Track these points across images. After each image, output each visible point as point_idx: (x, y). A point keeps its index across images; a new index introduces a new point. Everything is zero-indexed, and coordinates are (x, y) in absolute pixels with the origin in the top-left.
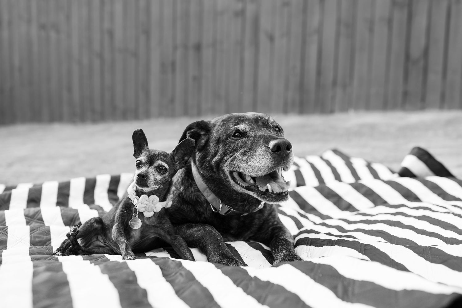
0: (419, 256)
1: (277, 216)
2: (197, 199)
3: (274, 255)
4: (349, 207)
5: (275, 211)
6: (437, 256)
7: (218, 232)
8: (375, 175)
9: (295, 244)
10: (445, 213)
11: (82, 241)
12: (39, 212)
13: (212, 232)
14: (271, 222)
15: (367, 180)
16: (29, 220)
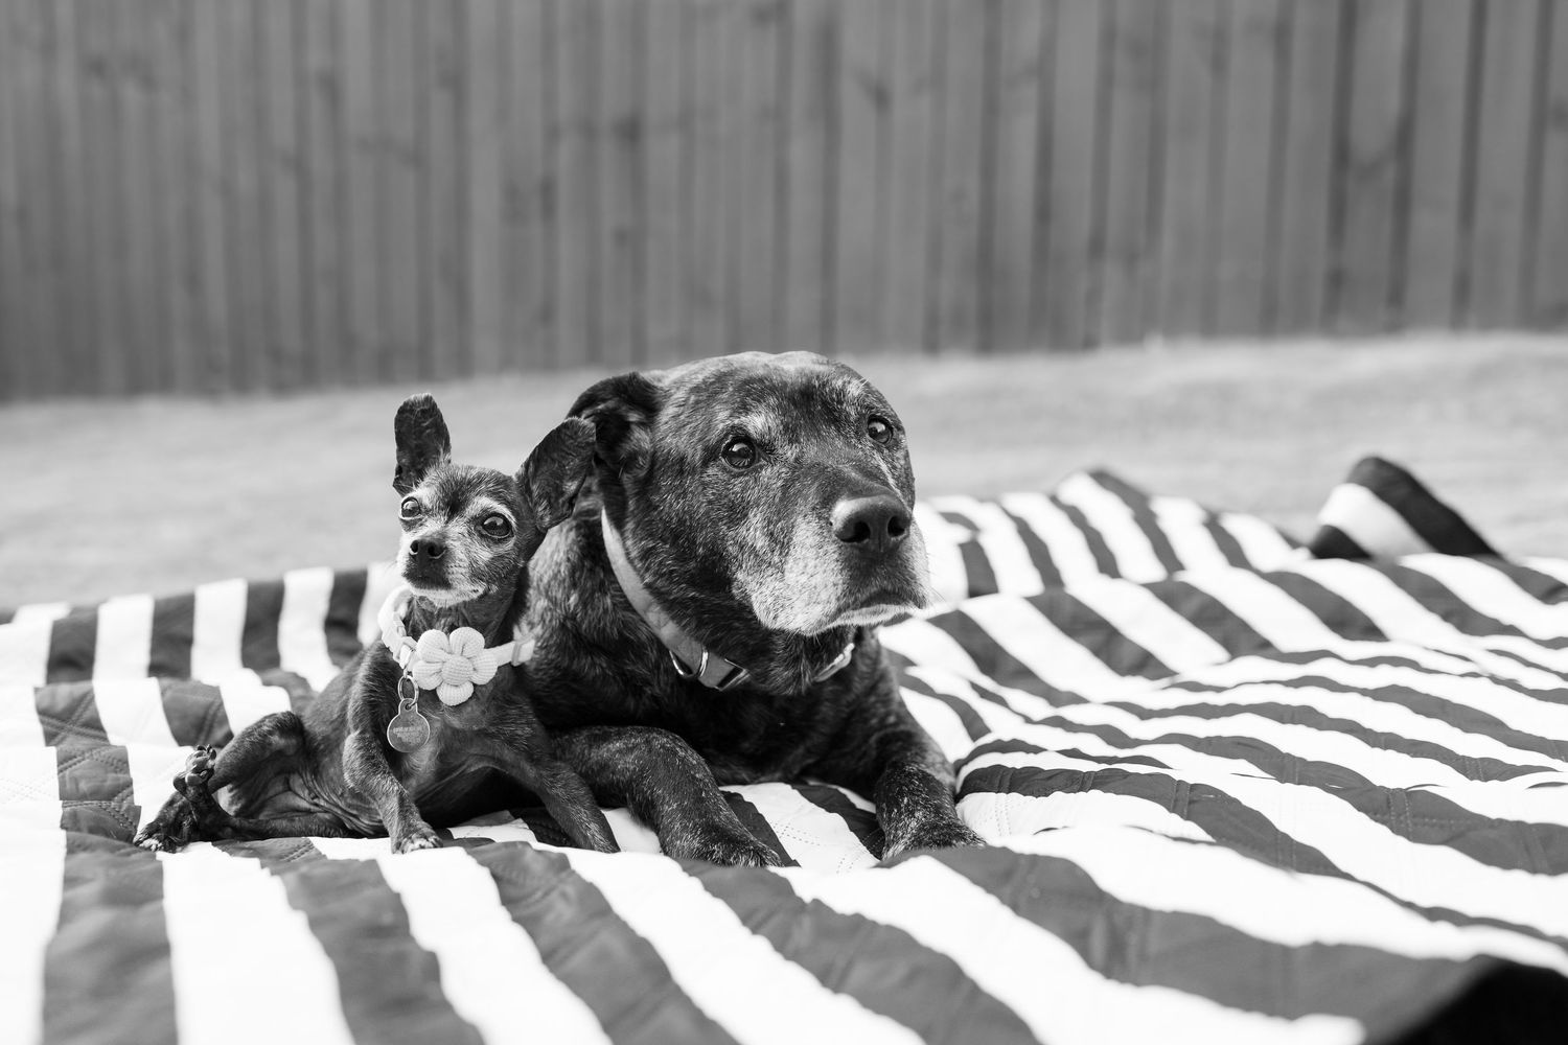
0: (1373, 822)
1: (896, 696)
2: (625, 632)
3: (885, 828)
4: (1145, 664)
5: (891, 680)
6: (1432, 818)
7: (695, 755)
8: (1235, 555)
9: (958, 790)
10: (1463, 676)
11: (234, 796)
12: (88, 698)
13: (676, 753)
14: (874, 715)
15: (1206, 570)
16: (53, 726)
